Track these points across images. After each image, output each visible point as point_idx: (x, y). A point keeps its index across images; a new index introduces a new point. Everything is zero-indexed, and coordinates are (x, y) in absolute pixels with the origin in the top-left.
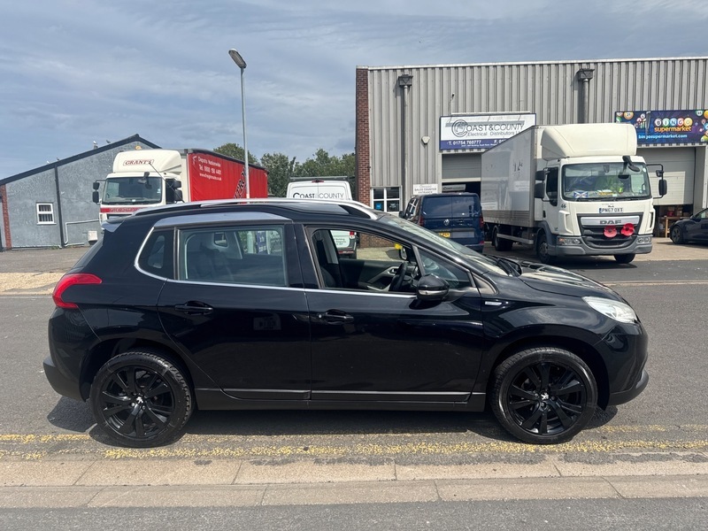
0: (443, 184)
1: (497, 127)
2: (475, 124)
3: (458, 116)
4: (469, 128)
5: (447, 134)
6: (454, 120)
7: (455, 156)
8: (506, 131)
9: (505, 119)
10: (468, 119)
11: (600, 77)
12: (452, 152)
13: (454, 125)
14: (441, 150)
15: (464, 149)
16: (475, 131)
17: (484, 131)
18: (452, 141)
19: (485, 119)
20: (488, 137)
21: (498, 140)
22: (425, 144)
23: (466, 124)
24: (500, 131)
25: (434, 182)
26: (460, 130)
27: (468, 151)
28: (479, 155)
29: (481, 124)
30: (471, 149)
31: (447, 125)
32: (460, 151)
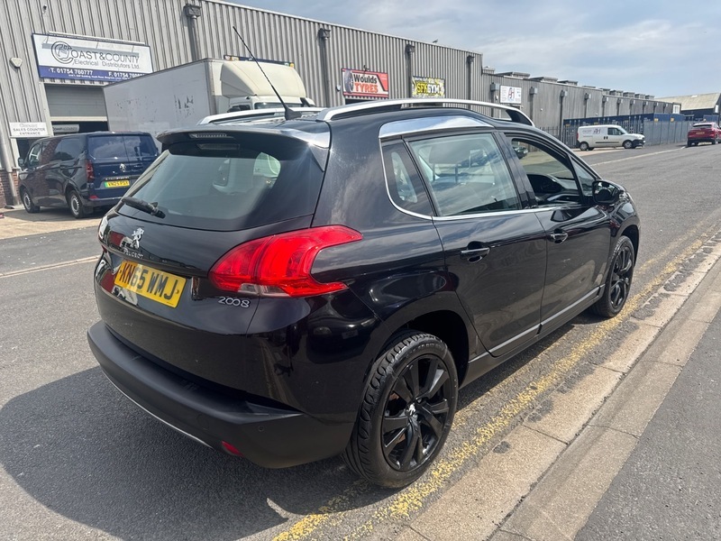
0: (54, 123)
1: (109, 57)
2: (82, 50)
3: (56, 36)
4: (75, 54)
5: (46, 59)
6: (52, 40)
7: (61, 88)
8: (120, 62)
9: (116, 47)
10: (72, 43)
11: (205, 16)
12: (58, 82)
13: (53, 47)
14: (41, 78)
15: (72, 80)
16: (83, 59)
17: (93, 60)
18: (56, 68)
19: (93, 45)
20: (100, 67)
21: (113, 72)
22: (17, 68)
23: (69, 48)
24: (113, 62)
25: (40, 119)
26: (63, 55)
27: (78, 83)
28: (99, 89)
29: (88, 51)
30: (82, 80)
31: (45, 46)
32: (68, 82)
